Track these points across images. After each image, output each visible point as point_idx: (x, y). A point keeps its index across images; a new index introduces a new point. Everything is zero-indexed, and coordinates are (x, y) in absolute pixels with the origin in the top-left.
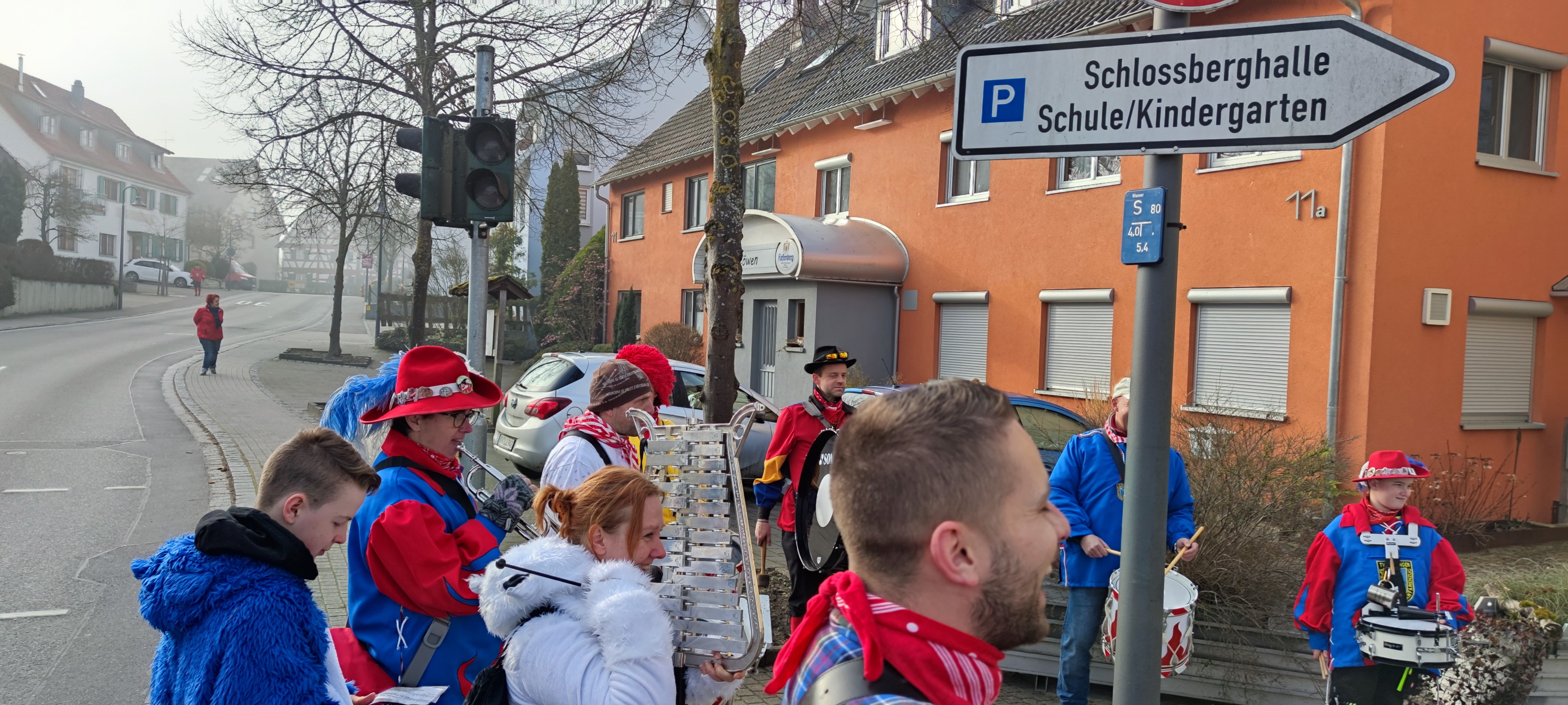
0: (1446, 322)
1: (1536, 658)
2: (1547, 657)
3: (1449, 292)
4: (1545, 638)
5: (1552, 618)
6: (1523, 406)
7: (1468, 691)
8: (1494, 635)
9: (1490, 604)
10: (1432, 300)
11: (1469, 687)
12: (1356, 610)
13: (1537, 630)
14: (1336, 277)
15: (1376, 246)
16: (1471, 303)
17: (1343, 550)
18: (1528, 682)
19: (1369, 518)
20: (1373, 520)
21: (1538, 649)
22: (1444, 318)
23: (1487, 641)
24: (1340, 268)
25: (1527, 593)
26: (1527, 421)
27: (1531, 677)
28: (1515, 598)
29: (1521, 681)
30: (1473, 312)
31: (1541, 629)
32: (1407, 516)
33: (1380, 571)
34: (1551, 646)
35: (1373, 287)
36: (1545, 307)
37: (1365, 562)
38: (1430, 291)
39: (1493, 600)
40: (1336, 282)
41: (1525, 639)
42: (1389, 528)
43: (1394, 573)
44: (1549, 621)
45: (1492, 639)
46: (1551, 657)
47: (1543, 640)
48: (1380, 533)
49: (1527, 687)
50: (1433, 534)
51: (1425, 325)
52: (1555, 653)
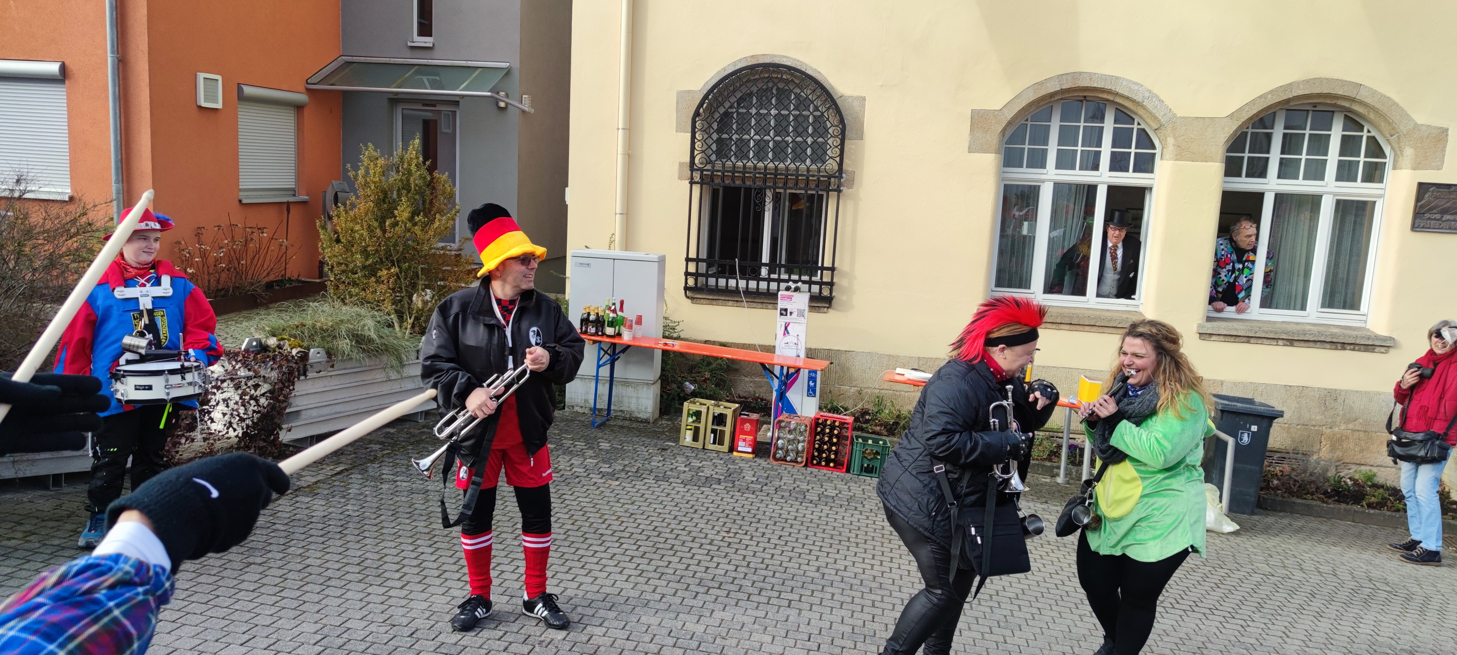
0: (219, 106)
1: (289, 381)
2: (299, 379)
3: (219, 77)
4: (296, 363)
5: (301, 346)
6: (289, 182)
7: (238, 418)
8: (256, 367)
9: (254, 343)
10: (205, 85)
11: (238, 415)
12: (114, 361)
13: (290, 358)
14: (109, 54)
15: (146, 26)
16: (240, 90)
17: (98, 308)
18: (284, 401)
19: (123, 274)
20: (127, 275)
21: (291, 373)
22: (216, 102)
23: (251, 373)
24: (113, 46)
25: (284, 330)
26: (294, 195)
27: (286, 397)
28: (274, 335)
29: (279, 401)
30: (242, 98)
31: (293, 357)
32: (160, 270)
33: (135, 322)
34: (301, 369)
35: (147, 68)
36: (302, 98)
37: (121, 316)
38: (201, 76)
39: (256, 340)
40: (109, 60)
41: (280, 366)
42: (142, 281)
43: (147, 322)
44: (299, 349)
45: (255, 371)
46: (302, 378)
47: (294, 365)
48: (135, 286)
49: (284, 405)
50: (185, 285)
51: (200, 107)
52: (305, 374)
